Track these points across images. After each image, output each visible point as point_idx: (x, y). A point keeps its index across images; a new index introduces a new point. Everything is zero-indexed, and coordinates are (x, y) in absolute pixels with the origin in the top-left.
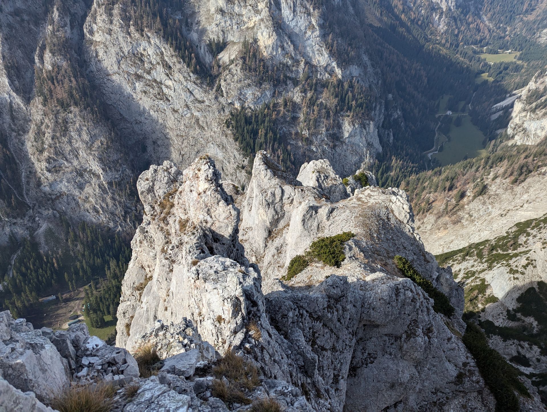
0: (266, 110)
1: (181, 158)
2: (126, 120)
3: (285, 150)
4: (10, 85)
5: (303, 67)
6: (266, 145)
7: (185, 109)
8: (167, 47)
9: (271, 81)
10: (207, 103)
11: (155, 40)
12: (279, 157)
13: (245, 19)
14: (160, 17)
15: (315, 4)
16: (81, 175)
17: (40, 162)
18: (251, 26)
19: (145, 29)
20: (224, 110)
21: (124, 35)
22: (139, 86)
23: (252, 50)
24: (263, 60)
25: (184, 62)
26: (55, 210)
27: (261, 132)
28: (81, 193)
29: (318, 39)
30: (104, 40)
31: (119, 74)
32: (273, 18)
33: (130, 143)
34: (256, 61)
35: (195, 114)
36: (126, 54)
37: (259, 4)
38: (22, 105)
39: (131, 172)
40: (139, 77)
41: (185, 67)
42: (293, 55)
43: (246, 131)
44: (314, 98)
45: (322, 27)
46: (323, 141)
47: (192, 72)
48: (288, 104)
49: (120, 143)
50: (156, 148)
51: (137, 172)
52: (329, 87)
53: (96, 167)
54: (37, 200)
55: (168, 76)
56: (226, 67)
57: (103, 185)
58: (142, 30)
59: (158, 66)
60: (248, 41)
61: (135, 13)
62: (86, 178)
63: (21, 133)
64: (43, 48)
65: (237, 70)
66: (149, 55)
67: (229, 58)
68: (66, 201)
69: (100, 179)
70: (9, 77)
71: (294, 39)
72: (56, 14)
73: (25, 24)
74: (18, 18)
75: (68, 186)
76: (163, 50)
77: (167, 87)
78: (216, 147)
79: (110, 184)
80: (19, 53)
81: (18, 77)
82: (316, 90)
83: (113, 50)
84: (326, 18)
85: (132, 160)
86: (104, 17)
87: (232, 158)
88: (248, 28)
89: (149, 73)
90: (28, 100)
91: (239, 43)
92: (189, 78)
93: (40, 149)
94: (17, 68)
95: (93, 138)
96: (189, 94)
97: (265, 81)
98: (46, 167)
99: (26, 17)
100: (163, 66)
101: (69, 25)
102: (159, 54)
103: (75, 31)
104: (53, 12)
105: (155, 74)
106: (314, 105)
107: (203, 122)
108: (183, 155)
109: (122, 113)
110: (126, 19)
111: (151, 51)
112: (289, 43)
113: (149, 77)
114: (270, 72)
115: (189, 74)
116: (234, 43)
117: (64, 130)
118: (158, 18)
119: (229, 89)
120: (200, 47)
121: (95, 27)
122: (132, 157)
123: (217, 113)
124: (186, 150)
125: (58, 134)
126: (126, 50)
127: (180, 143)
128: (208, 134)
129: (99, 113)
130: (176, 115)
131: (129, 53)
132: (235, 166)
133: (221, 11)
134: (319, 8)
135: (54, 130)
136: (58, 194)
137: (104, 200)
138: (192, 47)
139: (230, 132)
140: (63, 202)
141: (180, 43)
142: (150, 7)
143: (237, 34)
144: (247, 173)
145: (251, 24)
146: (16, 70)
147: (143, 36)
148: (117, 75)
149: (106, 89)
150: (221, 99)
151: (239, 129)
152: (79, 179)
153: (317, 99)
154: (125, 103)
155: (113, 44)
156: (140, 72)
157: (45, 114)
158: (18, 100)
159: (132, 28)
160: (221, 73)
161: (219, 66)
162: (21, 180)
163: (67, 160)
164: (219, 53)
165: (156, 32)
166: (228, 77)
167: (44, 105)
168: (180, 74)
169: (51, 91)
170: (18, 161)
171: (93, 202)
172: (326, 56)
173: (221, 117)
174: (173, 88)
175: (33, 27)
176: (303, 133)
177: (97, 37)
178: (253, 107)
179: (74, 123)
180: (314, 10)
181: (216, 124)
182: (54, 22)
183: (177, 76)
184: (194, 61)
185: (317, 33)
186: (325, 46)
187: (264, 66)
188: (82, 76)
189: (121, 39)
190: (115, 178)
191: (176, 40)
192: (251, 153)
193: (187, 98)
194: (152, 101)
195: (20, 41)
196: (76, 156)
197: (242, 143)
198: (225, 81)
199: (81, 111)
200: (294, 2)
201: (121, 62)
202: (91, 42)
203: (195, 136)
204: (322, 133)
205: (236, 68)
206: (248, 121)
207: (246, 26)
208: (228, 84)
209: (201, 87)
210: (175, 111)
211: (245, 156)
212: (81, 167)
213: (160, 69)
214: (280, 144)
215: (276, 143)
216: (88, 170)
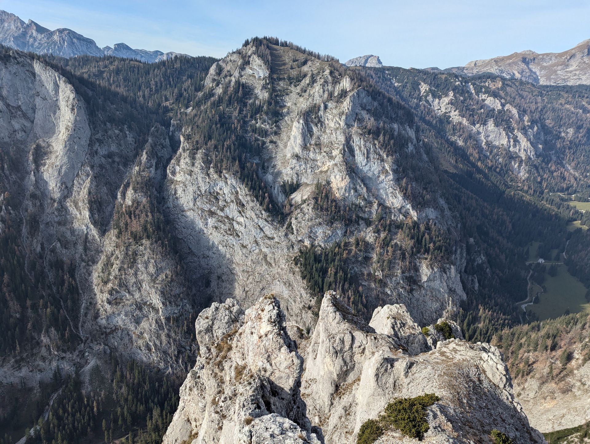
0: (337, 249)
1: (244, 294)
2: (194, 254)
3: (356, 292)
4: (90, 218)
5: (377, 208)
6: (336, 285)
7: (254, 245)
8: (243, 187)
9: (342, 220)
10: (276, 240)
11: (232, 181)
12: (349, 298)
13: (319, 164)
14: (239, 161)
15: (388, 151)
16: (140, 309)
17: (103, 293)
18: (325, 170)
19: (224, 171)
20: (293, 247)
21: (204, 176)
22: (211, 221)
23: (324, 192)
24: (335, 201)
25: (258, 200)
26: (107, 345)
27: (331, 270)
28: (136, 328)
29: (391, 182)
30: (185, 180)
31: (194, 211)
32: (346, 163)
33: (194, 277)
34: (328, 201)
35: (263, 250)
36: (203, 192)
37: (333, 151)
38: (97, 237)
39: (191, 307)
40: (212, 214)
41: (258, 205)
42: (366, 197)
43: (314, 269)
44: (388, 238)
45: (395, 171)
46: (398, 283)
47: (264, 210)
48: (360, 243)
49: (185, 277)
50: (220, 283)
51: (197, 307)
52: (404, 228)
53: (156, 300)
54: (91, 333)
55: (240, 213)
56: (298, 207)
57: (160, 320)
58: (221, 172)
59: (231, 204)
60: (321, 183)
61: (216, 157)
62: (144, 311)
63: (90, 263)
64: (127, 186)
65: (308, 209)
66: (224, 194)
67: (302, 198)
68: (119, 335)
69: (159, 314)
70: (91, 210)
71: (367, 182)
72: (144, 157)
73: (115, 165)
74: (110, 160)
75: (125, 320)
76: (238, 189)
77: (238, 223)
78: (282, 284)
79: (168, 319)
80: (105, 189)
81: (99, 211)
82: (389, 231)
83: (191, 189)
84: (399, 164)
85: (195, 295)
86: (187, 160)
87: (298, 297)
88: (321, 172)
89: (222, 210)
90: (103, 232)
91: (312, 184)
92: (261, 216)
93: (105, 280)
94: (99, 203)
95: (159, 270)
96: (259, 231)
97: (336, 220)
98: (108, 299)
99: (117, 159)
100: (237, 204)
101: (154, 167)
102: (234, 193)
103: (159, 171)
104: (142, 155)
105: (228, 211)
106: (388, 245)
107: (271, 258)
108: (247, 292)
109: (191, 247)
110: (207, 162)
111: (226, 190)
112: (362, 186)
113: (222, 214)
114: (342, 212)
115: (261, 212)
116: (307, 185)
117: (132, 262)
118: (237, 162)
119: (299, 227)
120: (274, 188)
121: (178, 168)
122: (194, 291)
123: (285, 250)
124: (250, 286)
125: (126, 266)
126: (203, 189)
127: (245, 279)
128: (275, 270)
129: (169, 247)
130: (244, 251)
131: (205, 192)
132: (301, 306)
133: (297, 157)
134: (392, 155)
135: (122, 262)
136: (114, 328)
137: (158, 337)
138: (266, 188)
139: (297, 269)
140: (116, 337)
141: (255, 183)
142: (230, 153)
143: (310, 177)
144: (313, 314)
145: (325, 168)
146: (98, 204)
147: (220, 177)
148: (192, 211)
149: (179, 224)
150: (291, 237)
151: (308, 267)
152: (137, 312)
153: (391, 239)
154: (195, 238)
155: (192, 183)
156: (214, 209)
157: (117, 246)
158: (94, 232)
159: (212, 170)
160: (292, 212)
161: (291, 205)
162: (80, 312)
163: (129, 292)
164: (292, 193)
165: (233, 174)
166: (299, 215)
167: (118, 237)
168: (252, 212)
169: (126, 224)
170: (81, 292)
171: (147, 338)
172: (401, 198)
173: (290, 254)
174: (244, 225)
175: (121, 168)
176: (376, 274)
177: (179, 177)
178: (323, 245)
179: (143, 255)
180: (387, 156)
181: (284, 261)
182: (141, 163)
183: (250, 213)
184: (267, 200)
185: (391, 177)
186: (398, 189)
187: (336, 206)
188: (159, 211)
189: (200, 179)
190: (174, 313)
191: (252, 181)
192: (319, 292)
193: (257, 234)
194: (222, 236)
195: (107, 179)
196: (139, 289)
197: (310, 282)
198: (296, 219)
199: (152, 244)
200: (367, 150)
201: (198, 199)
202: (172, 182)
203: (262, 272)
204: (397, 276)
205: (308, 207)
206: (317, 259)
207: (319, 170)
208: (299, 223)
209: (272, 224)
210: (244, 246)
211: (312, 295)
212: (142, 300)
213: (233, 206)
214: (350, 284)
215: (346, 283)
216: (148, 303)
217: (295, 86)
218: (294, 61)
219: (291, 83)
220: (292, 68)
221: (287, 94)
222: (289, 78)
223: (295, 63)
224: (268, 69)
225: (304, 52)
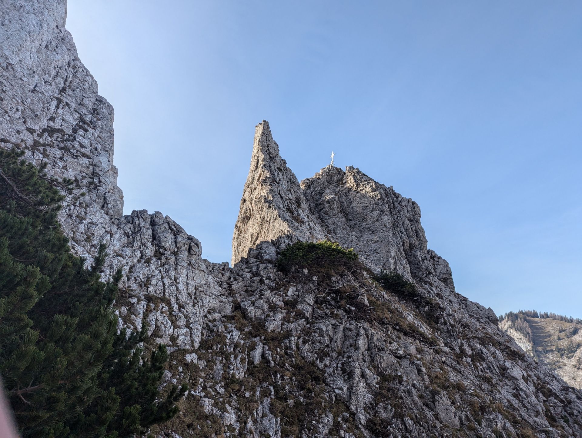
217: (569, 358)
218: (560, 332)
219: (562, 355)
220: (559, 339)
221: (560, 368)
222: (559, 350)
223: (562, 334)
224: (530, 342)
225: (571, 321)
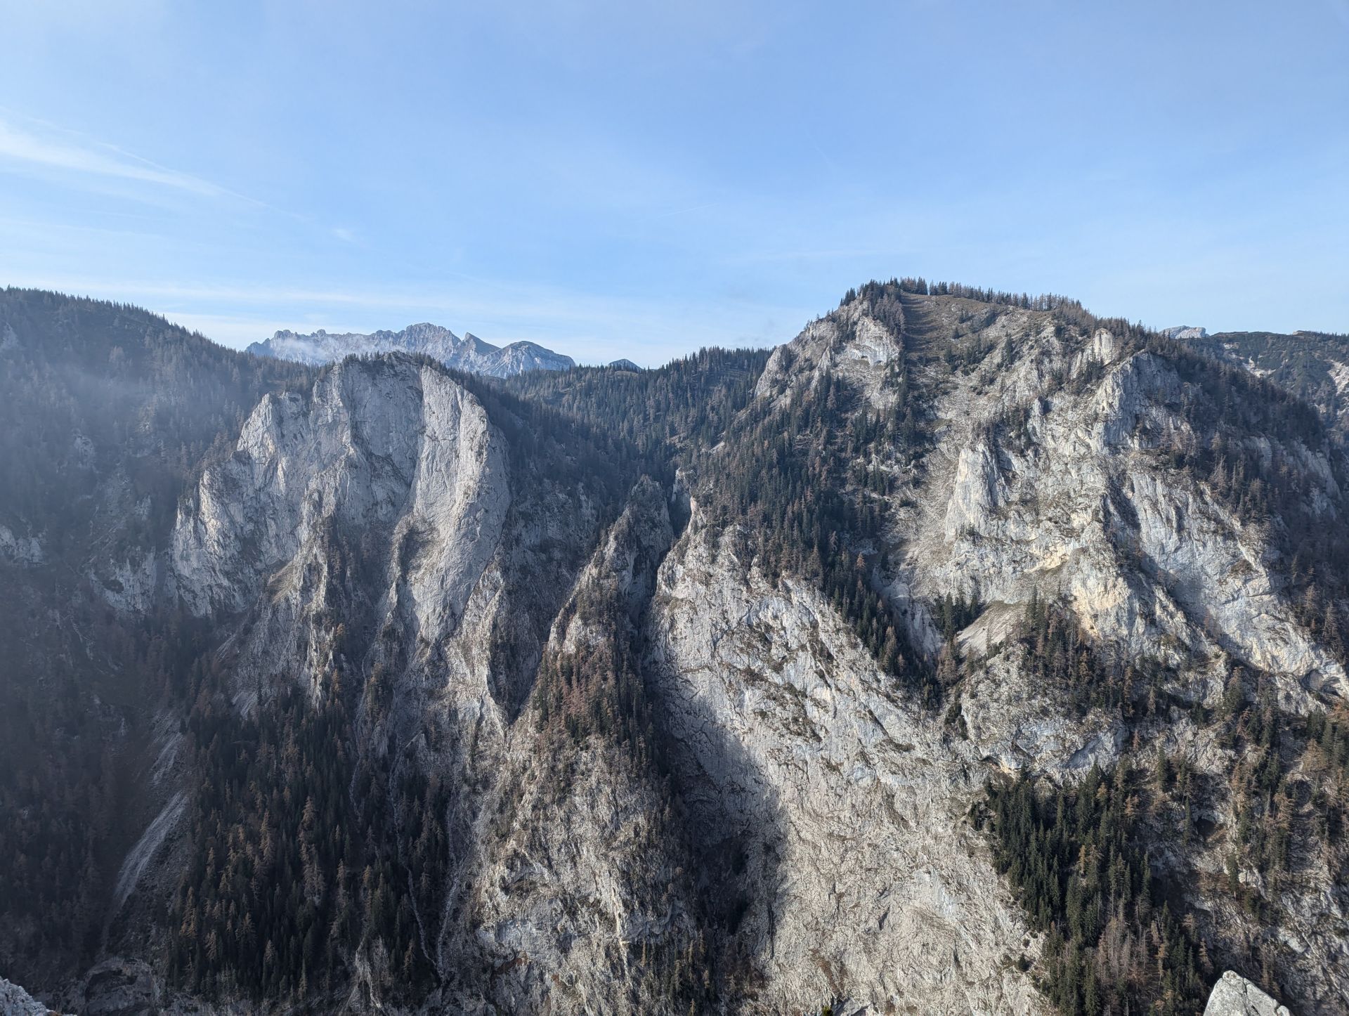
0: (1102, 789)
1: (833, 902)
2: (710, 781)
3: (1176, 931)
4: (489, 682)
5: (1224, 673)
6: (1105, 900)
7: (859, 765)
8: (829, 610)
9: (1115, 705)
10: (919, 752)
11: (802, 596)
12: (1153, 950)
13: (1035, 550)
14: (820, 549)
15: (1247, 511)
16: (573, 914)
17: (495, 863)
18: (1053, 566)
19: (784, 573)
20: (966, 776)
21: (736, 585)
22: (752, 697)
23: (1053, 623)
24: (1088, 649)
25: (866, 644)
26: (493, 1002)
27: (1087, 854)
28: (560, 965)
29: (1266, 598)
30: (694, 595)
31: (711, 670)
32: (1115, 546)
33: (708, 841)
34: (1066, 650)
35: (883, 780)
36: (734, 625)
37: (1073, 516)
38: (499, 725)
39: (693, 923)
40: (753, 677)
41: (868, 656)
42: (1186, 640)
43: (1034, 844)
44: (1273, 767)
45: (1276, 568)
46: (1324, 916)
47: (884, 670)
48: (1179, 777)
49: (682, 839)
50: (770, 864)
51: (710, 926)
52: (1326, 738)
53: (610, 894)
54: (460, 964)
55: (822, 676)
56: (977, 663)
57: (617, 949)
58: (776, 575)
59: (800, 653)
60: (1042, 602)
61: (766, 540)
62: (581, 921)
63: (479, 787)
64: (571, 611)
65: (1009, 672)
66: (784, 628)
67: (989, 640)
68: (522, 979)
69: (614, 931)
70: (493, 666)
71: (1188, 598)
72: (610, 549)
73: (553, 567)
74: (543, 556)
75: (536, 939)
76: (818, 617)
77: (817, 703)
78: (939, 884)
79: (635, 949)
80: (526, 619)
81: (509, 667)
82: (1275, 743)
83: (706, 617)
84: (1288, 545)
85: (706, 891)
86: (701, 550)
87: (988, 928)
88: (1043, 572)
89: (778, 668)
90: (512, 716)
91: (1017, 605)
92: (875, 685)
93: (504, 830)
94: (512, 648)
95: (620, 813)
96: (870, 725)
97: (1095, 703)
98: (503, 879)
99: (557, 554)
100: (814, 654)
101: (631, 568)
102: (808, 625)
103: (641, 579)
104: (606, 544)
105: (792, 672)
106: (1273, 788)
107: (904, 803)
108: (841, 896)
109: (702, 762)
110: (745, 553)
111: (788, 620)
112: (1171, 608)
113: (777, 679)
114: (1111, 681)
115: (875, 674)
116: (1003, 607)
117: (563, 790)
118: (816, 549)
119: (984, 719)
120: (913, 615)
121: (680, 570)
122: (705, 880)
123: (945, 784)
124: (850, 880)
125: (548, 799)
126: (734, 617)
127: (836, 860)
128: (917, 840)
129: (647, 756)
130: (833, 779)
131: (739, 624)
132: (998, 957)
133: (972, 535)
134: (1259, 521)
135: (542, 787)
136: (511, 958)
137: (610, 997)
138: (891, 615)
139: (982, 843)
140: (514, 983)
141: (861, 603)
142: (801, 531)
143: (1012, 586)
144: (1036, 987)
145: (1052, 562)
146: (508, 652)
147: (775, 586)
148: (707, 670)
149: (677, 702)
150: (959, 745)
151: (1013, 835)
152: (565, 921)
153: (1284, 769)
154: (714, 738)
155: (709, 603)
156: (757, 666)
157: (537, 750)
158: (495, 714)
159: (755, 571)
160: (961, 677)
161: (959, 661)
162: (444, 906)
163: (550, 867)
164: (961, 628)
165: (806, 579)
166: (981, 686)
167: (540, 728)
168: (853, 675)
169: (560, 698)
170: (452, 855)
171: (584, 996)
172: (1303, 645)
173: (959, 797)
174: (831, 709)
175: (565, 572)
176: (1241, 878)
177: (681, 591)
178: (1057, 777)
179: (587, 773)
180: (1243, 524)
181: (942, 816)
182: (604, 560)
183: (846, 678)
184: (891, 643)
185: (1262, 581)
186: (1292, 619)
187: (1091, 664)
188: (632, 667)
189: (727, 593)
190: (652, 934)
191: (852, 598)
192: (1053, 919)
193: (866, 734)
194: (776, 736)
195: (534, 597)
196: (573, 859)
197: (1021, 883)
198: (973, 696)
199: (608, 747)
200: (1178, 509)
201: (721, 642)
202: (667, 601)
203: (879, 842)
204: (1317, 890)
205: (1007, 665)
206: (1041, 815)
207: (1037, 567)
208: (982, 706)
209: (905, 709)
210: (832, 768)
211: (1033, 925)
212: (577, 890)
213: (806, 660)
214: (1155, 903)
215: (1139, 899)
216: (591, 900)
217: (966, 373)
218: (962, 321)
219: (955, 368)
220: (957, 336)
221: (946, 393)
222: (951, 358)
223: (964, 325)
224: (897, 343)
225: (989, 298)
